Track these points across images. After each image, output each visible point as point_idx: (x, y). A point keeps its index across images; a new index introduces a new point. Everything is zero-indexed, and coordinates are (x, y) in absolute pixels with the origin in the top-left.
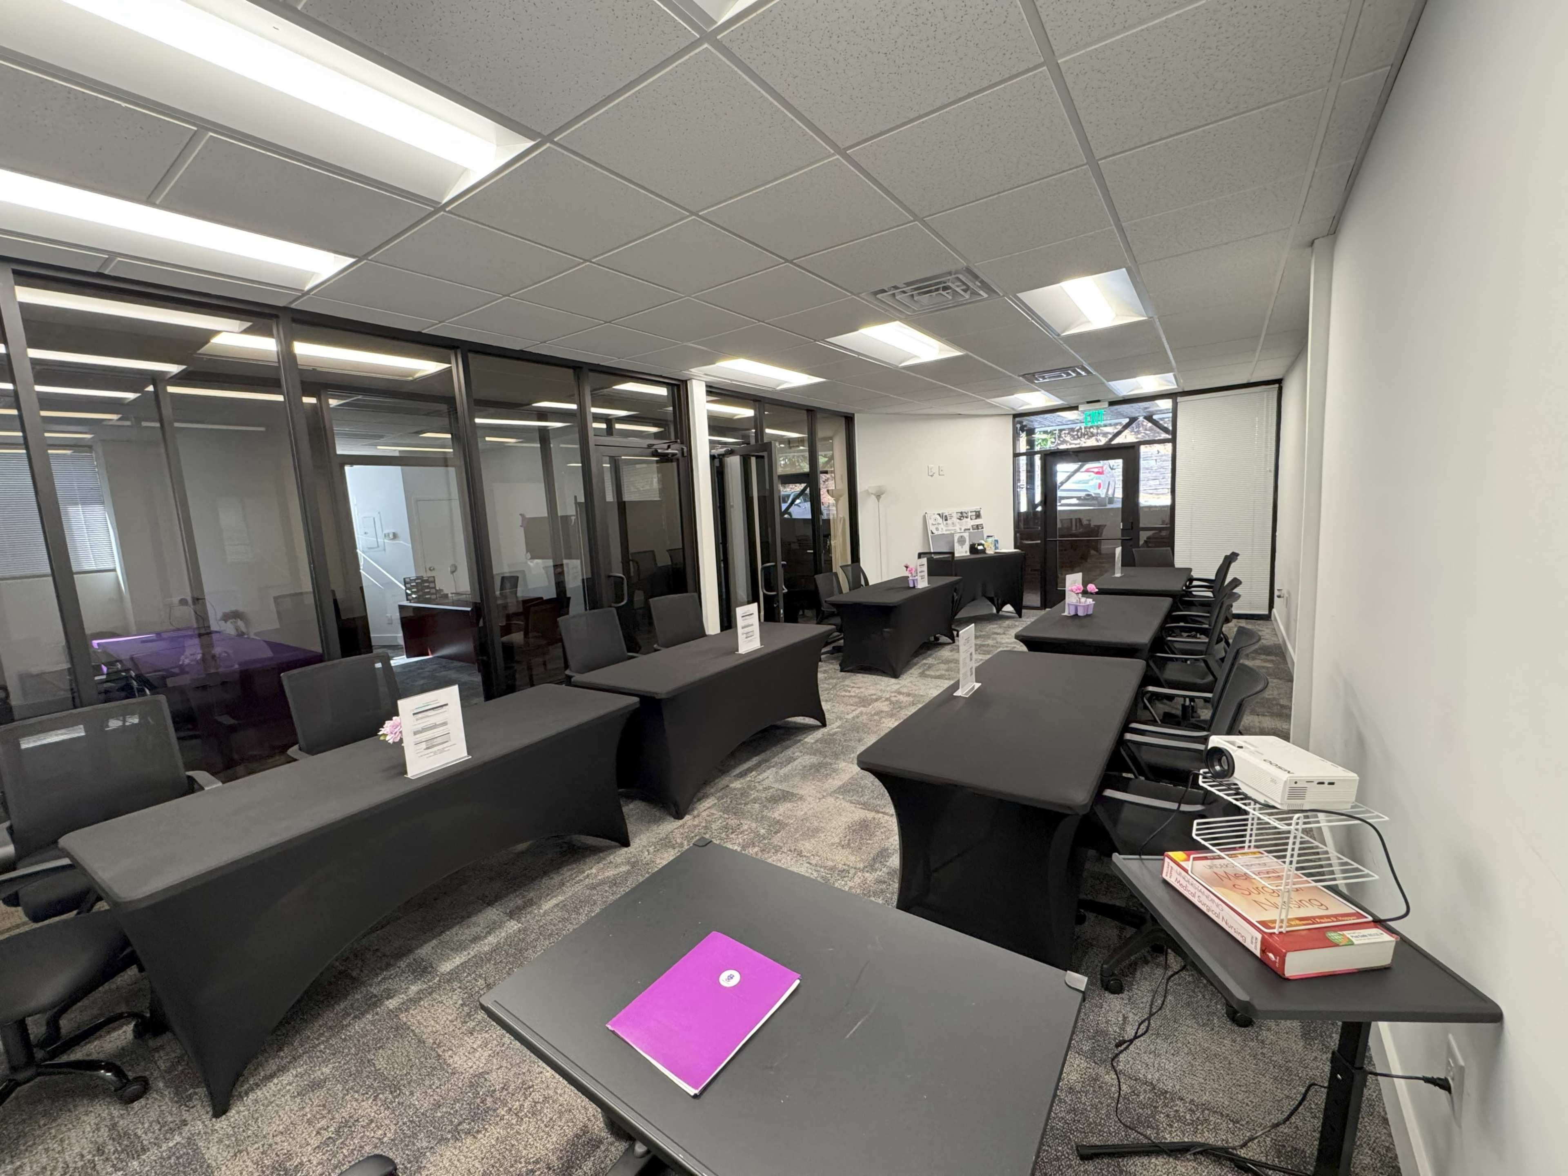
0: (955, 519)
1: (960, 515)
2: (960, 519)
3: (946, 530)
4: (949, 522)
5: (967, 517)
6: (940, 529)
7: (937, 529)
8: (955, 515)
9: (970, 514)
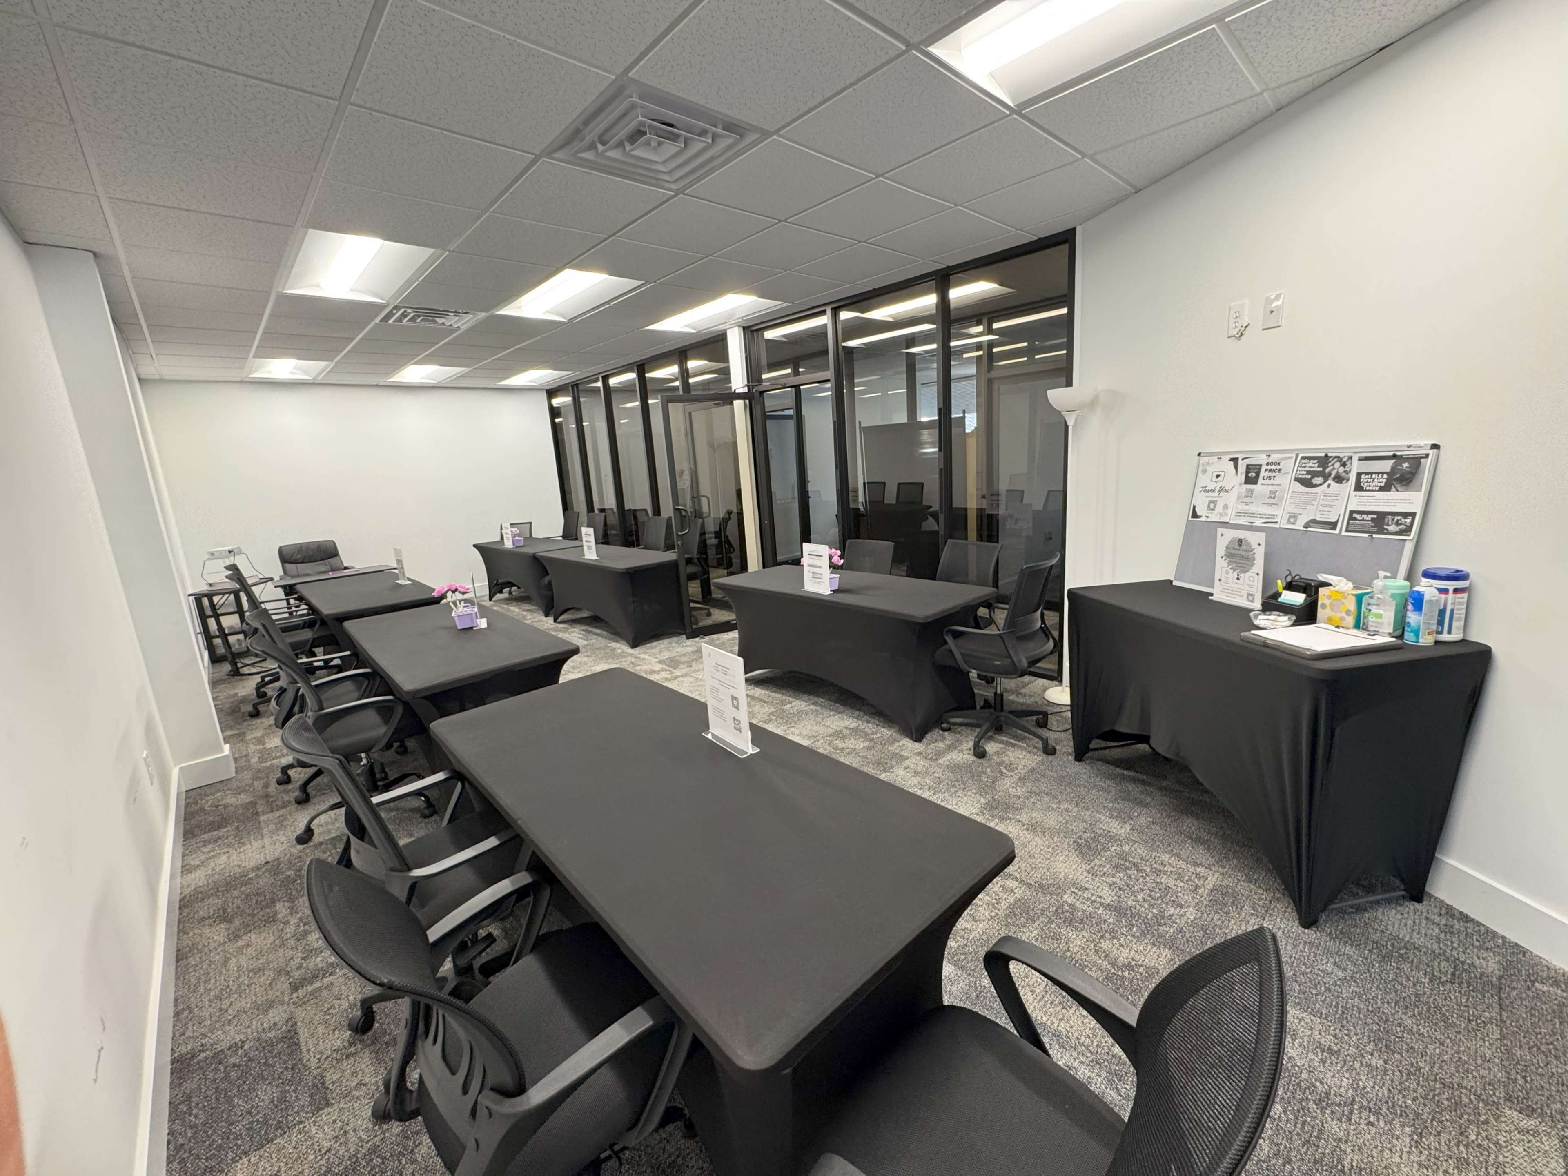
0: (1286, 482)
1: (1314, 466)
2: (1306, 483)
3: (1239, 514)
4: (1260, 488)
5: (1339, 479)
6: (1219, 508)
7: (1212, 505)
8: (1290, 468)
9: (1355, 467)
